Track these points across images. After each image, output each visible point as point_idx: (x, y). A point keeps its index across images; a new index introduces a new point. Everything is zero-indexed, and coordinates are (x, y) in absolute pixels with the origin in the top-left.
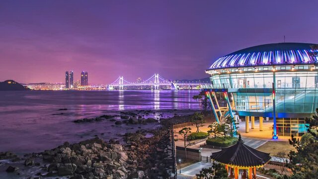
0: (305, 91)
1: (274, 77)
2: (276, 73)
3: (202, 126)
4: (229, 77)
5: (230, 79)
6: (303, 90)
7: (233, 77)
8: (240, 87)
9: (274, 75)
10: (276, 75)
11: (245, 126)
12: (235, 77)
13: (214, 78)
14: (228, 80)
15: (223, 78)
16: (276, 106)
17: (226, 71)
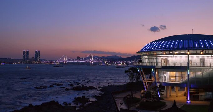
0: (210, 68)
1: (188, 58)
2: (190, 55)
3: (136, 93)
4: (155, 57)
5: (156, 59)
6: (208, 68)
7: (158, 57)
8: (163, 65)
9: (188, 57)
10: (190, 57)
11: (166, 94)
12: (160, 57)
13: (144, 58)
14: (155, 59)
15: (151, 58)
16: (190, 79)
17: (153, 53)
